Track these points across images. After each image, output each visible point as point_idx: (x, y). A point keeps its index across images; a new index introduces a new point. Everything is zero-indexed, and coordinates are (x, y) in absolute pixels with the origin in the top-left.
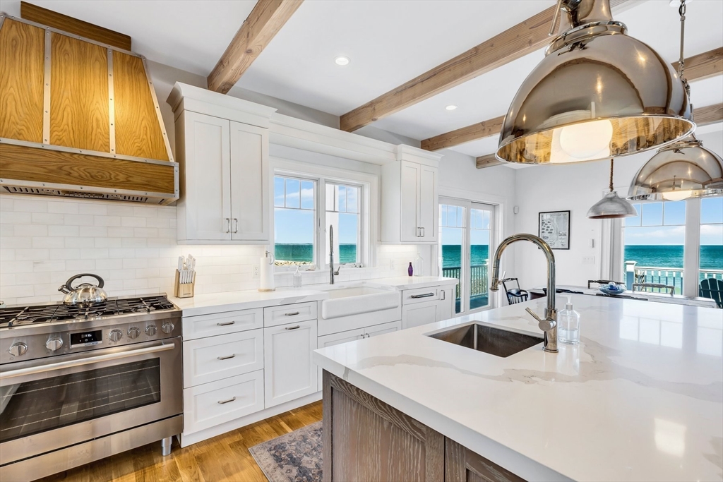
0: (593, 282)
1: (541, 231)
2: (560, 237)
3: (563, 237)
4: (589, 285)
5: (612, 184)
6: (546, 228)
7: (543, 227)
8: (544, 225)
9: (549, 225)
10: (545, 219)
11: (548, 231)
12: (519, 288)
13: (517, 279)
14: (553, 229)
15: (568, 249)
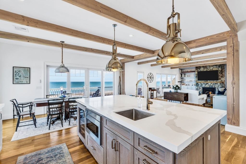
0: (48, 95)
1: (14, 75)
2: (25, 79)
3: (27, 79)
4: (47, 97)
5: (62, 61)
6: (17, 74)
7: (15, 74)
8: (16, 73)
9: (19, 73)
10: (17, 70)
11: (19, 76)
12: (17, 103)
13: (15, 99)
14: (21, 75)
15: (30, 84)
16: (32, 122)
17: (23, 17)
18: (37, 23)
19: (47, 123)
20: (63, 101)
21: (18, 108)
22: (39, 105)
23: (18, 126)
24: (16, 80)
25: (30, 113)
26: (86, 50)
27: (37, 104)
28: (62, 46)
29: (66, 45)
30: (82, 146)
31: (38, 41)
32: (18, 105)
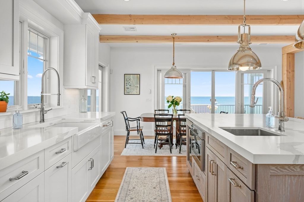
0: (156, 110)
1: (125, 84)
2: (135, 88)
3: (137, 88)
4: (155, 112)
6: (127, 83)
8: (127, 81)
9: (129, 81)
10: (127, 78)
11: (129, 85)
12: (127, 117)
13: (125, 112)
14: (132, 83)
15: (139, 94)
16: (140, 141)
17: (130, 16)
18: (143, 19)
19: (155, 146)
20: (172, 117)
21: (127, 121)
22: (146, 119)
23: (127, 143)
24: (127, 90)
25: (138, 129)
26: (208, 40)
27: (144, 118)
28: (173, 40)
29: (179, 38)
30: (189, 178)
31: (147, 39)
32: (127, 118)
